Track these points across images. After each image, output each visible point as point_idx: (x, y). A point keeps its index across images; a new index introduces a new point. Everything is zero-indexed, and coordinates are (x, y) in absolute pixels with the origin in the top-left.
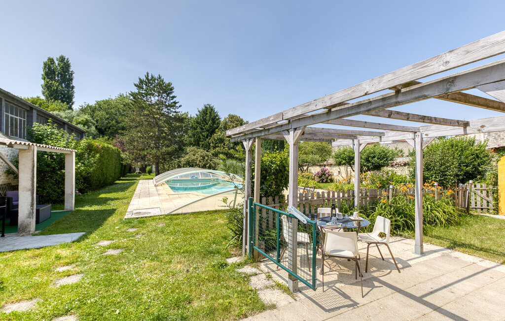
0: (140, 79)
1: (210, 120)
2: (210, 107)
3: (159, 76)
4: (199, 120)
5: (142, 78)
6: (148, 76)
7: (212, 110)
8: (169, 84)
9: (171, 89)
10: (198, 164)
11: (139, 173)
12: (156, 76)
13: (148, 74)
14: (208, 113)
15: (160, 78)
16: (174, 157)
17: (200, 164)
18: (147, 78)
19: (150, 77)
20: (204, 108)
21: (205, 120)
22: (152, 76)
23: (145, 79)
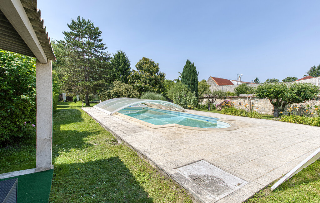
0: (73, 21)
1: (122, 63)
2: (121, 53)
3: (89, 20)
4: (115, 62)
5: (74, 21)
6: (80, 19)
7: (123, 55)
8: (98, 29)
9: (99, 33)
10: (124, 95)
11: (66, 101)
12: (86, 20)
13: (79, 17)
14: (121, 57)
15: (89, 23)
16: (104, 89)
17: (126, 95)
18: (79, 21)
19: (81, 20)
20: (117, 53)
21: (118, 62)
22: (83, 19)
23: (77, 21)
